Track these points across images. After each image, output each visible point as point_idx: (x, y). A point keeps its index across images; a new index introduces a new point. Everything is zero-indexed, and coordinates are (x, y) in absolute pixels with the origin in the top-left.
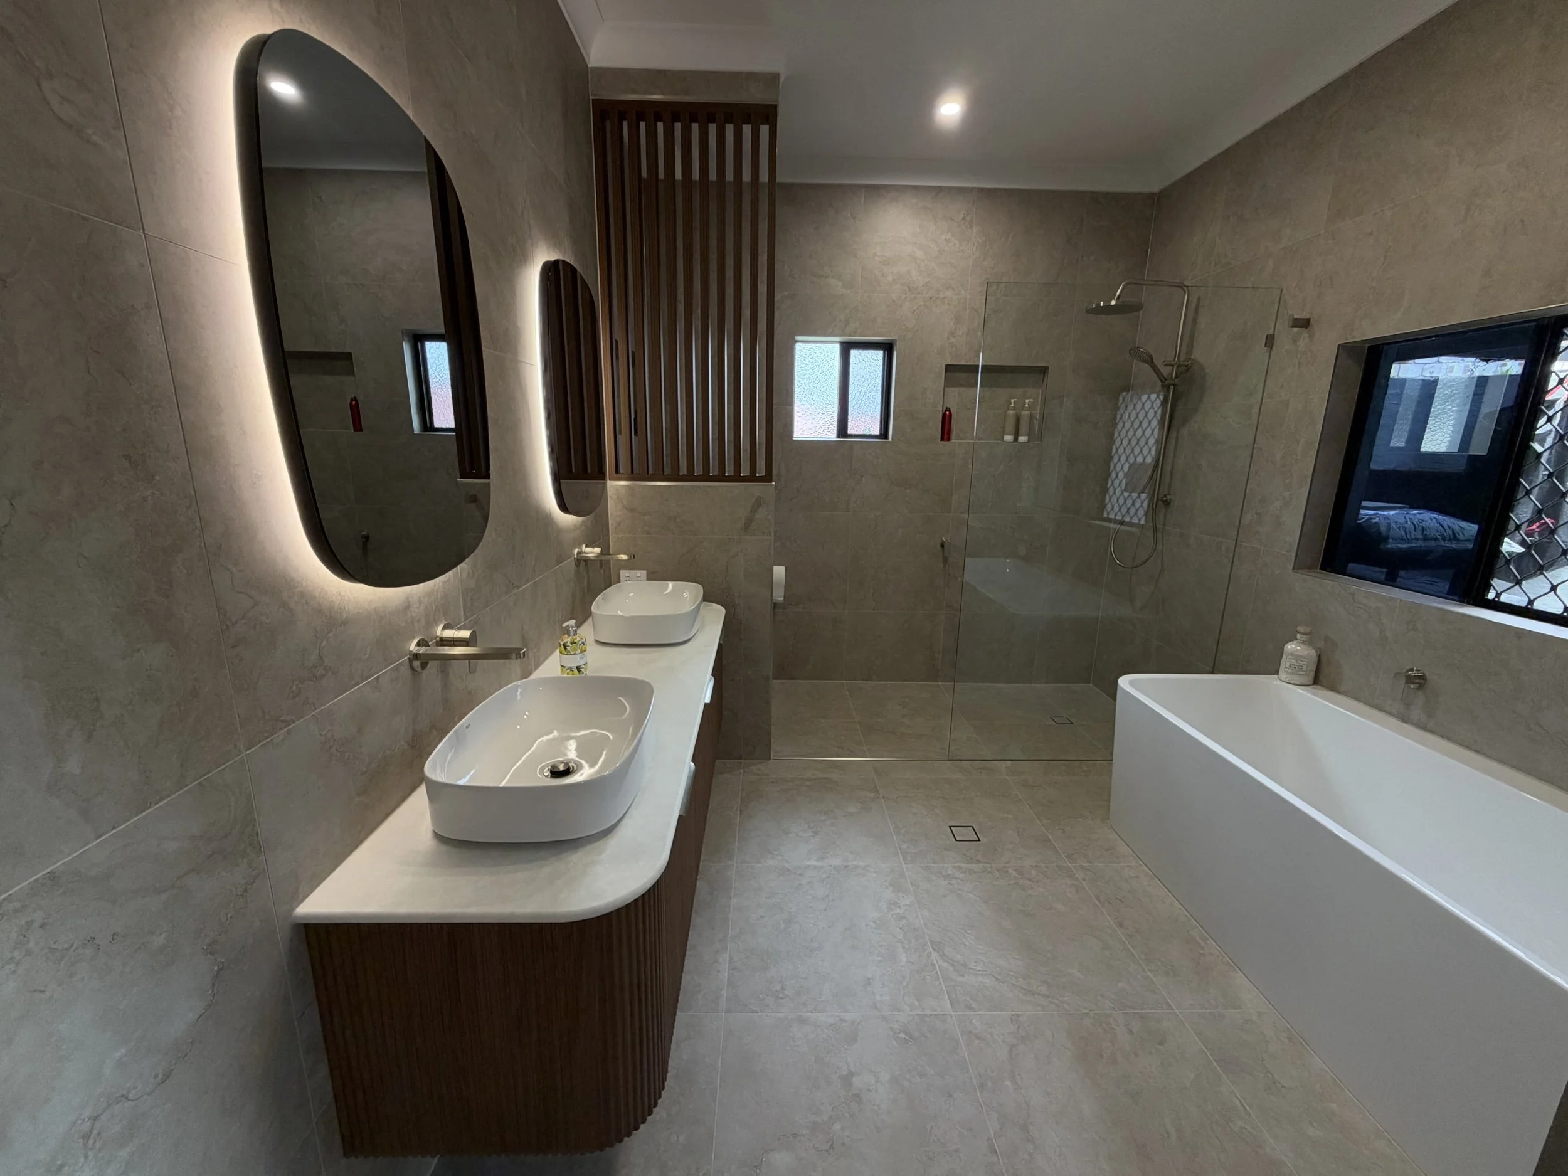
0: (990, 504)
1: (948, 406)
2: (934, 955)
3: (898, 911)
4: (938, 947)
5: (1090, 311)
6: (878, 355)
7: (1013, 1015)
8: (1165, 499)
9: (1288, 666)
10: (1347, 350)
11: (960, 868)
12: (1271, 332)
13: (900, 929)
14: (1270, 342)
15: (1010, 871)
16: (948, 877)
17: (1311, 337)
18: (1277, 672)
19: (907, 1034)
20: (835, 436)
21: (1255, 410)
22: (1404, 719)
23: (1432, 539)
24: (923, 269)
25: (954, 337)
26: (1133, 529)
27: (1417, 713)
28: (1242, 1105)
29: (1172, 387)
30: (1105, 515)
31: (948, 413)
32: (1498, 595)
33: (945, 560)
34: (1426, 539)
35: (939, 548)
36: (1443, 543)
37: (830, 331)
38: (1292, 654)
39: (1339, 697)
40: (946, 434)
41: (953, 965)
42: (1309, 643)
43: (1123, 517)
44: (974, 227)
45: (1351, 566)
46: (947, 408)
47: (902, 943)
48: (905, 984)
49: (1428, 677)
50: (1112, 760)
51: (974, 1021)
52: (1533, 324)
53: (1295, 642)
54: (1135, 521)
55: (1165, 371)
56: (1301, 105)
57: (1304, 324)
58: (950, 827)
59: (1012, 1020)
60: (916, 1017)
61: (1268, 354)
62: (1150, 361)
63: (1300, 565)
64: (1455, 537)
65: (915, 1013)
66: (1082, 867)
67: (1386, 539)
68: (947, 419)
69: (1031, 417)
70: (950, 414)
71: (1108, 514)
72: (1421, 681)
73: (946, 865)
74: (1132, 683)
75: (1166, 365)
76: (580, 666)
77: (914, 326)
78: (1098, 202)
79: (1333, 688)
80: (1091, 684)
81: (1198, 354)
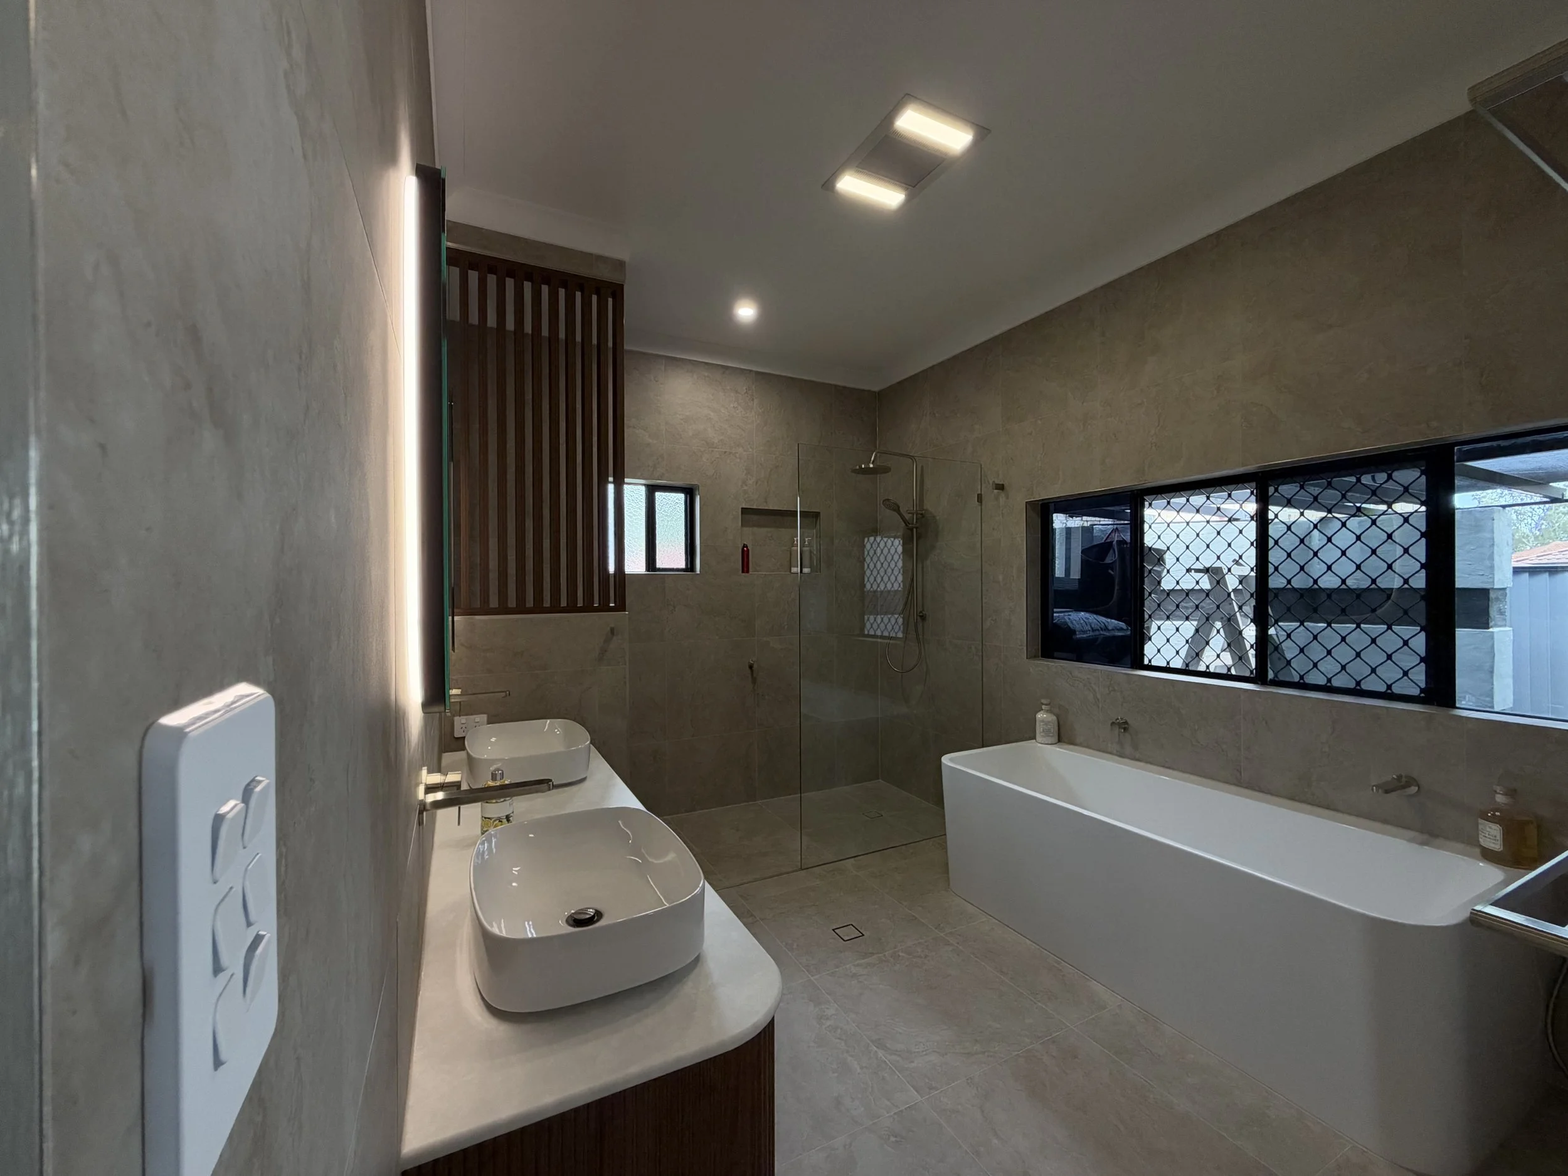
0: (786, 627)
1: (745, 543)
2: (881, 1053)
3: (828, 1023)
4: (880, 1044)
5: (854, 471)
6: (680, 497)
7: (967, 1079)
8: (921, 614)
9: (1041, 730)
10: (1030, 505)
11: (858, 965)
12: (979, 492)
13: (839, 1039)
14: (980, 498)
15: (901, 954)
16: (854, 976)
17: (1007, 498)
18: (1034, 738)
19: (896, 1137)
20: (645, 570)
21: (979, 545)
22: (1121, 755)
23: (1096, 630)
24: (717, 429)
25: (746, 485)
26: (898, 642)
27: (1128, 749)
28: (1146, 1081)
29: (915, 530)
30: (866, 632)
31: (745, 549)
32: (1150, 661)
33: (754, 680)
34: (1093, 630)
35: (749, 671)
36: (1102, 632)
37: (639, 474)
38: (1043, 721)
39: (1076, 747)
40: (745, 568)
41: (899, 1056)
42: (1049, 711)
43: (882, 632)
44: (755, 400)
45: (1056, 654)
46: (744, 544)
47: (848, 1052)
48: (870, 1089)
49: (1129, 722)
50: (945, 835)
51: (942, 1099)
52: (1129, 493)
53: (1042, 712)
54: (893, 634)
55: (907, 517)
56: (971, 350)
57: (1001, 487)
58: (833, 930)
59: (968, 1084)
60: (896, 1116)
61: (980, 507)
62: (897, 509)
63: (1031, 656)
64: (1106, 629)
65: (892, 1113)
66: (951, 933)
67: (1075, 634)
68: (745, 554)
69: (811, 552)
70: (748, 550)
71: (868, 632)
72: (1126, 726)
73: (848, 966)
74: (951, 760)
75: (909, 513)
76: (509, 815)
77: (714, 474)
78: (842, 392)
79: (1072, 743)
80: (880, 780)
81: (928, 505)
